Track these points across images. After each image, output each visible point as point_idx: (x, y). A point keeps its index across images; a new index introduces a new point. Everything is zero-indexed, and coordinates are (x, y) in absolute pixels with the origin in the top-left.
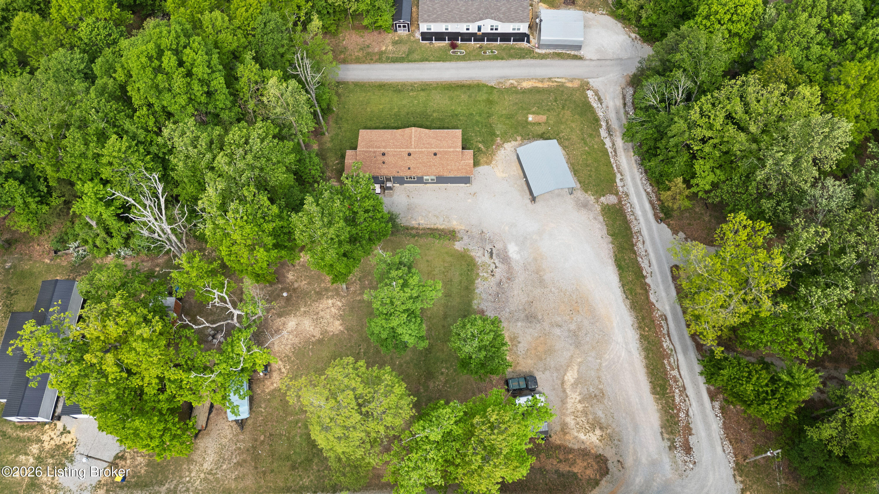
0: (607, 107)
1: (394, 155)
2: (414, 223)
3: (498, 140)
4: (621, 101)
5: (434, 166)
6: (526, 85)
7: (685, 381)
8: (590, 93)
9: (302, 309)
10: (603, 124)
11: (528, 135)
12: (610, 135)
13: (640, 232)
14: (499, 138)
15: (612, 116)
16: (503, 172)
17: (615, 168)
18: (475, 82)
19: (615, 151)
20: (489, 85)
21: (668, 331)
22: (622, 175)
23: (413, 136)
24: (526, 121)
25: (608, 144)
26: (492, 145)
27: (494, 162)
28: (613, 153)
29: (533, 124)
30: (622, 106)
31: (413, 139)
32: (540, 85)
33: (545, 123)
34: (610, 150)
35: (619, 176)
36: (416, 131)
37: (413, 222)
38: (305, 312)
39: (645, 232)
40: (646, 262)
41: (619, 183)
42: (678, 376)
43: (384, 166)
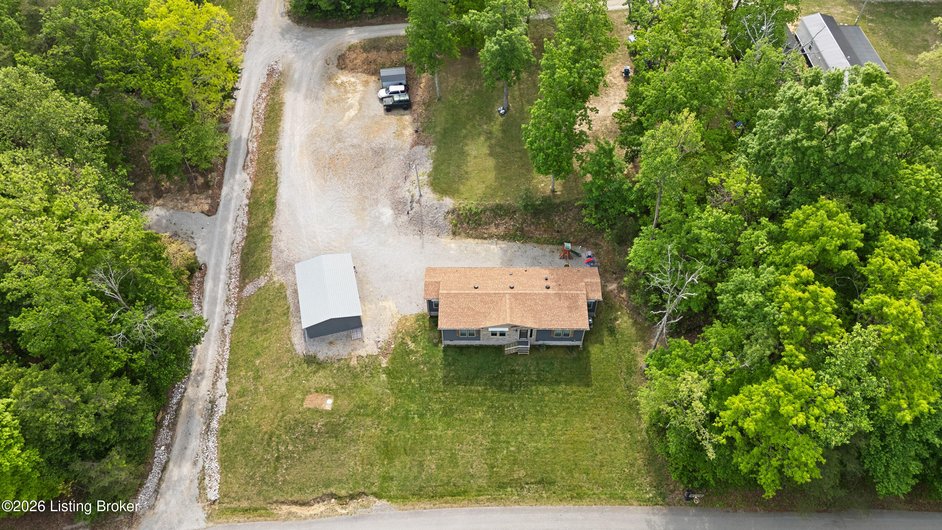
0: (195, 463)
1: (533, 286)
2: (503, 244)
3: (384, 362)
4: (167, 475)
5: (477, 277)
6: (318, 508)
7: (250, 119)
8: (213, 495)
9: (608, 122)
10: (215, 424)
11: (339, 369)
12: (212, 402)
13: (233, 253)
14: (383, 366)
15: (195, 444)
16: (385, 308)
17: (228, 340)
18: (409, 506)
19: (217, 371)
20: (384, 502)
21: (247, 156)
22: (223, 330)
23: (508, 310)
24: (336, 397)
25: (222, 386)
26: (395, 349)
27: (396, 321)
28: (221, 367)
29: (326, 391)
30: (171, 465)
31: (508, 306)
32: (295, 509)
33: (308, 392)
34: (223, 374)
35: (228, 329)
36: (504, 319)
37: (504, 246)
38: (605, 120)
39: (226, 252)
40: (239, 220)
41: (232, 317)
42: (254, 122)
43: (545, 276)
